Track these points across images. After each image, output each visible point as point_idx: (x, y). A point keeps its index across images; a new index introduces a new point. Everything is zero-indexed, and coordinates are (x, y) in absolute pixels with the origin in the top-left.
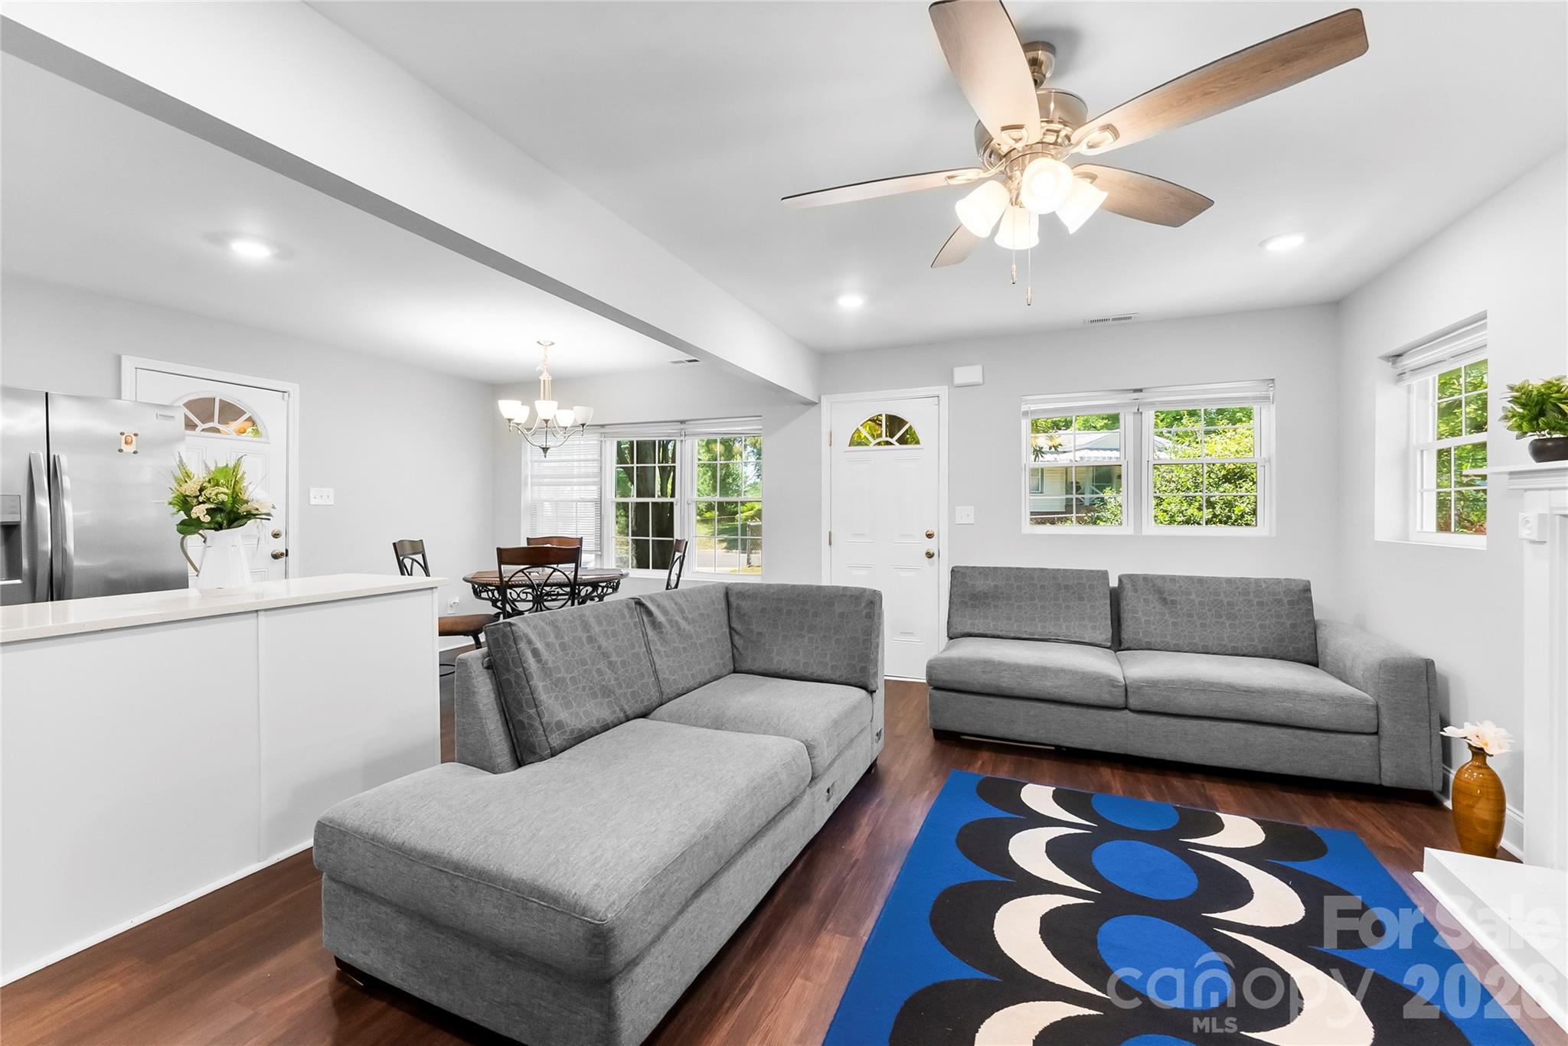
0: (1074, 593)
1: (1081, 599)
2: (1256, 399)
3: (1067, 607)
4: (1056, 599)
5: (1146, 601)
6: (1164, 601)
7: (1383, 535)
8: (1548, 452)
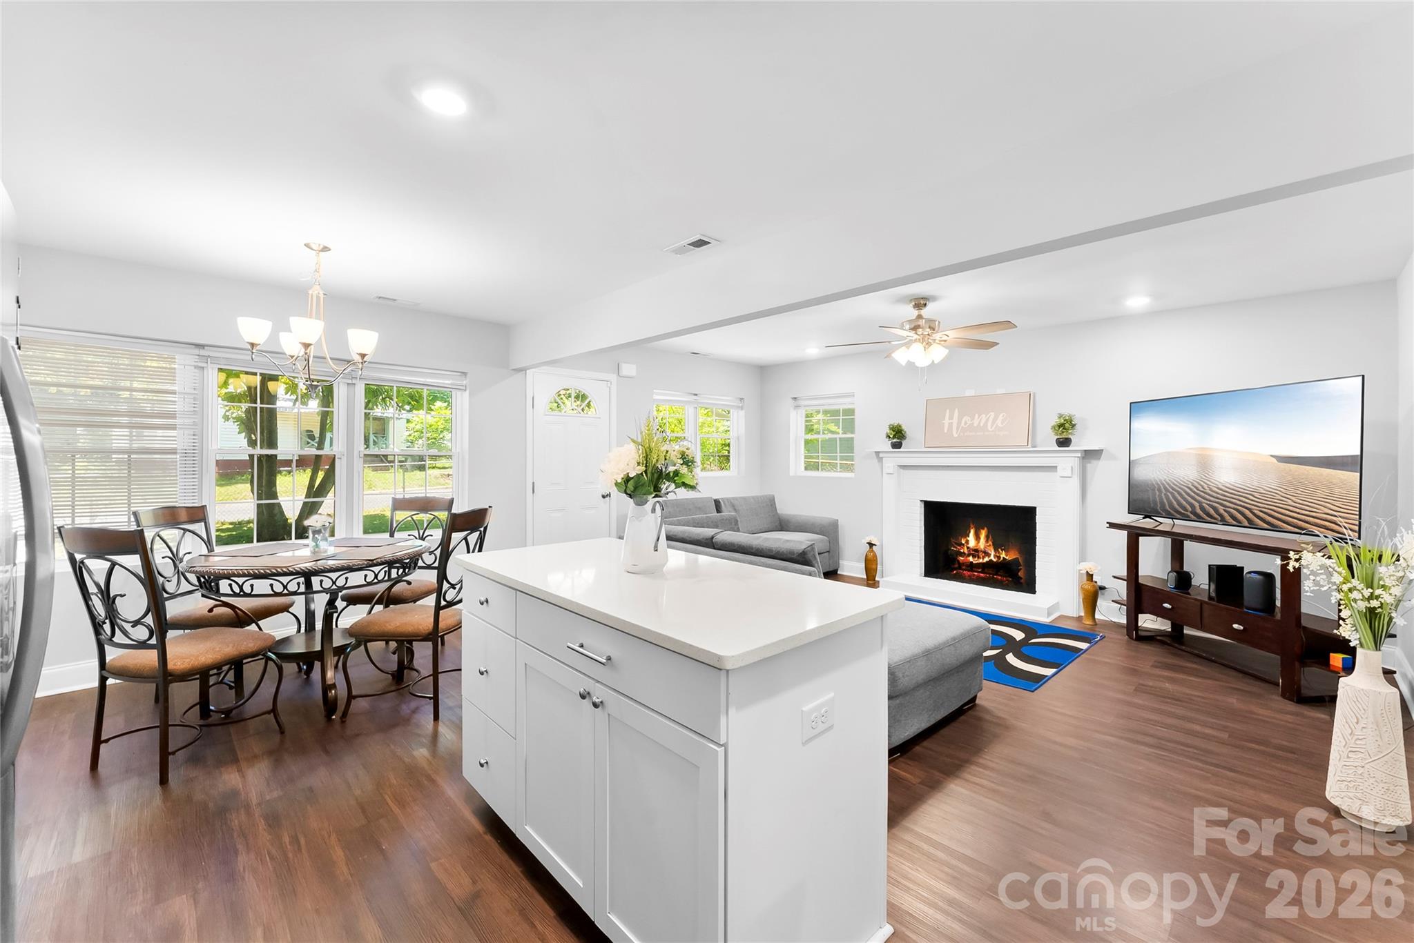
2: (732, 407)
7: (792, 473)
8: (897, 446)
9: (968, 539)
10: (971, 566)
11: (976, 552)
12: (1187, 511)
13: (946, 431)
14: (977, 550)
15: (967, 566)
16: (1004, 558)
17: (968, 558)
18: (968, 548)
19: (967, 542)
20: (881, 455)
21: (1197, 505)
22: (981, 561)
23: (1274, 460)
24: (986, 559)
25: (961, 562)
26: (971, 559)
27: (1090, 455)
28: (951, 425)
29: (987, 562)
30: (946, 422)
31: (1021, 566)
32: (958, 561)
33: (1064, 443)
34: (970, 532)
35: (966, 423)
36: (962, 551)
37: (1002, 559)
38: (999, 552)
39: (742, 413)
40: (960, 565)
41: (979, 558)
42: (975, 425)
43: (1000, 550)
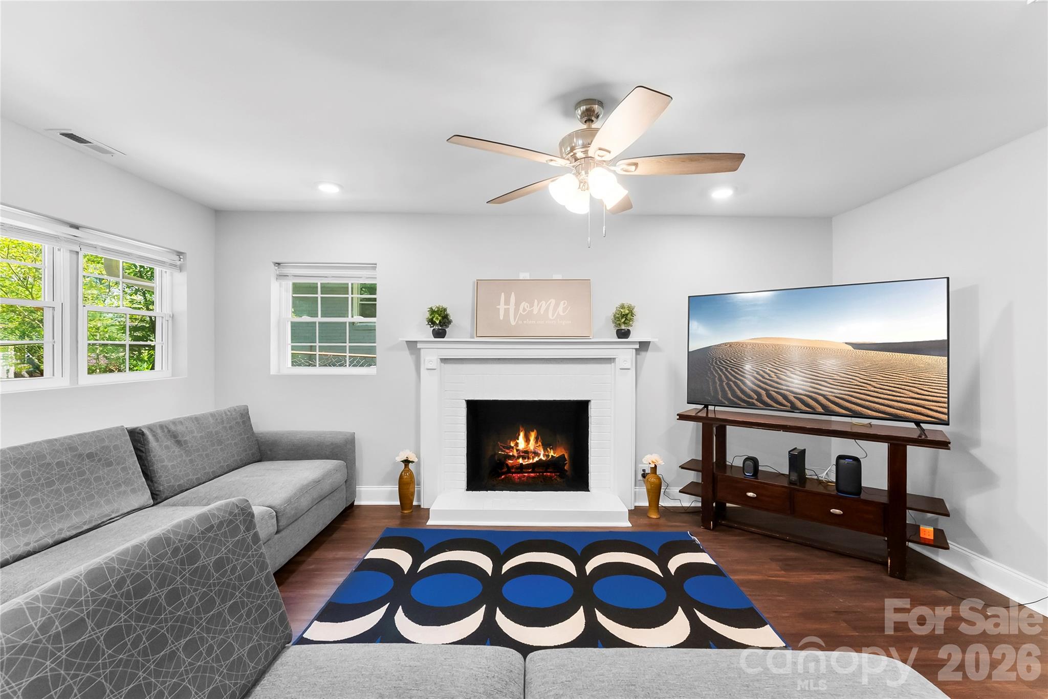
0: (100, 460)
1: (109, 464)
3: (98, 479)
4: (82, 473)
5: (167, 447)
6: (179, 443)
7: (273, 371)
8: (440, 334)
9: (518, 441)
10: (521, 468)
11: (525, 454)
12: (753, 399)
13: (501, 318)
14: (526, 452)
15: (517, 468)
16: (552, 456)
17: (518, 461)
18: (517, 450)
19: (517, 444)
20: (419, 346)
21: (763, 393)
22: (531, 461)
23: (850, 348)
24: (536, 459)
25: (510, 465)
26: (521, 461)
27: (644, 346)
28: (507, 311)
29: (537, 461)
30: (502, 307)
31: (566, 461)
32: (507, 465)
33: (623, 334)
34: (519, 435)
35: (524, 310)
36: (511, 454)
37: (550, 457)
38: (548, 452)
39: (181, 278)
40: (509, 469)
41: (529, 458)
42: (535, 312)
43: (548, 449)
